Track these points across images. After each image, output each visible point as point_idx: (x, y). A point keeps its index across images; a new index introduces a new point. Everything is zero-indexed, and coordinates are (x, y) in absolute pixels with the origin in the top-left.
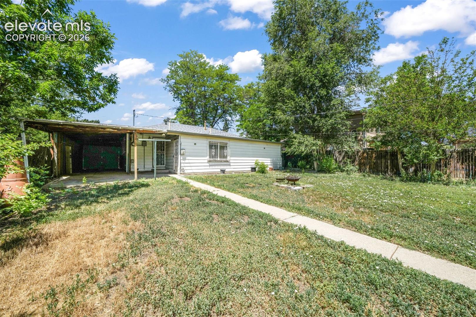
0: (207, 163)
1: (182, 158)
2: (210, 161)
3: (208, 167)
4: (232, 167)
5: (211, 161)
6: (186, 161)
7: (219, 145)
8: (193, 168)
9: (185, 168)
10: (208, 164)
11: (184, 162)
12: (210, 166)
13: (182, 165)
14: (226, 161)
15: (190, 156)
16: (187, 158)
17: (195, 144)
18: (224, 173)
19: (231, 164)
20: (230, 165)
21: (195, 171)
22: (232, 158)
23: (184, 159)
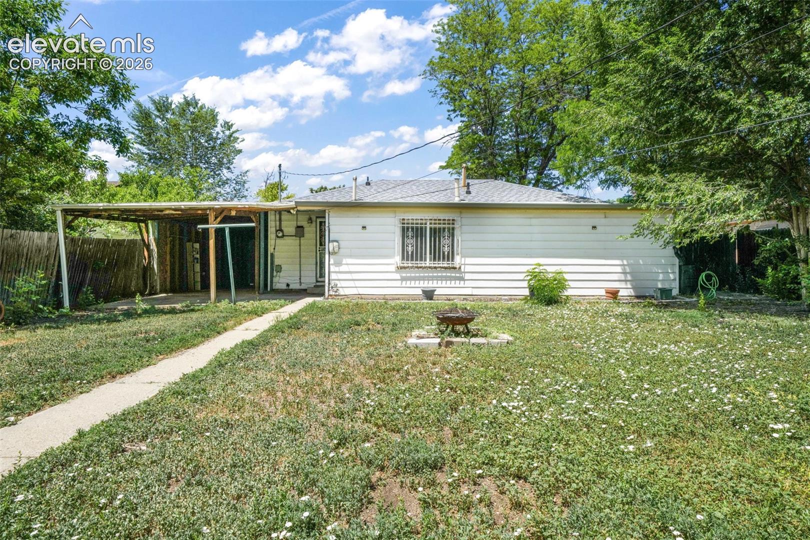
0: (396, 272)
1: (332, 262)
2: (401, 268)
3: (398, 283)
4: (468, 284)
5: (405, 268)
6: (343, 268)
7: (428, 226)
8: (358, 284)
9: (339, 284)
10: (398, 276)
11: (337, 269)
12: (403, 279)
13: (333, 276)
14: (450, 268)
15: (351, 256)
16: (344, 261)
17: (364, 227)
18: (431, 299)
19: (467, 276)
20: (462, 279)
21: (362, 291)
22: (469, 260)
23: (339, 264)
